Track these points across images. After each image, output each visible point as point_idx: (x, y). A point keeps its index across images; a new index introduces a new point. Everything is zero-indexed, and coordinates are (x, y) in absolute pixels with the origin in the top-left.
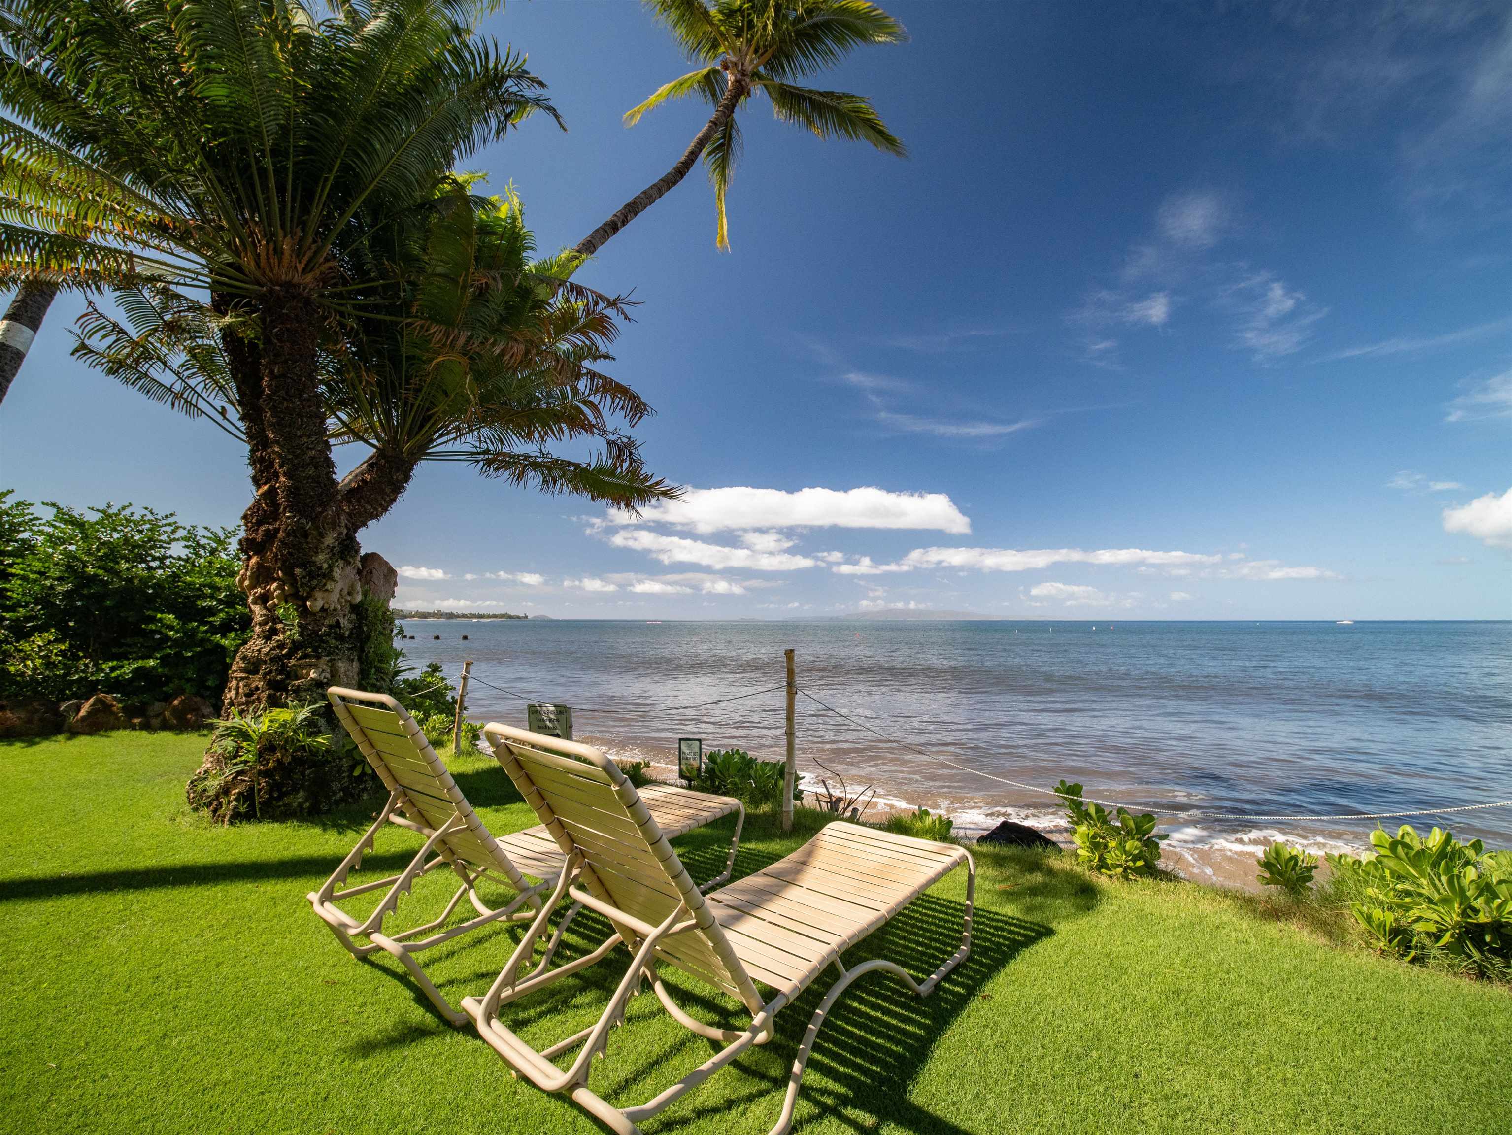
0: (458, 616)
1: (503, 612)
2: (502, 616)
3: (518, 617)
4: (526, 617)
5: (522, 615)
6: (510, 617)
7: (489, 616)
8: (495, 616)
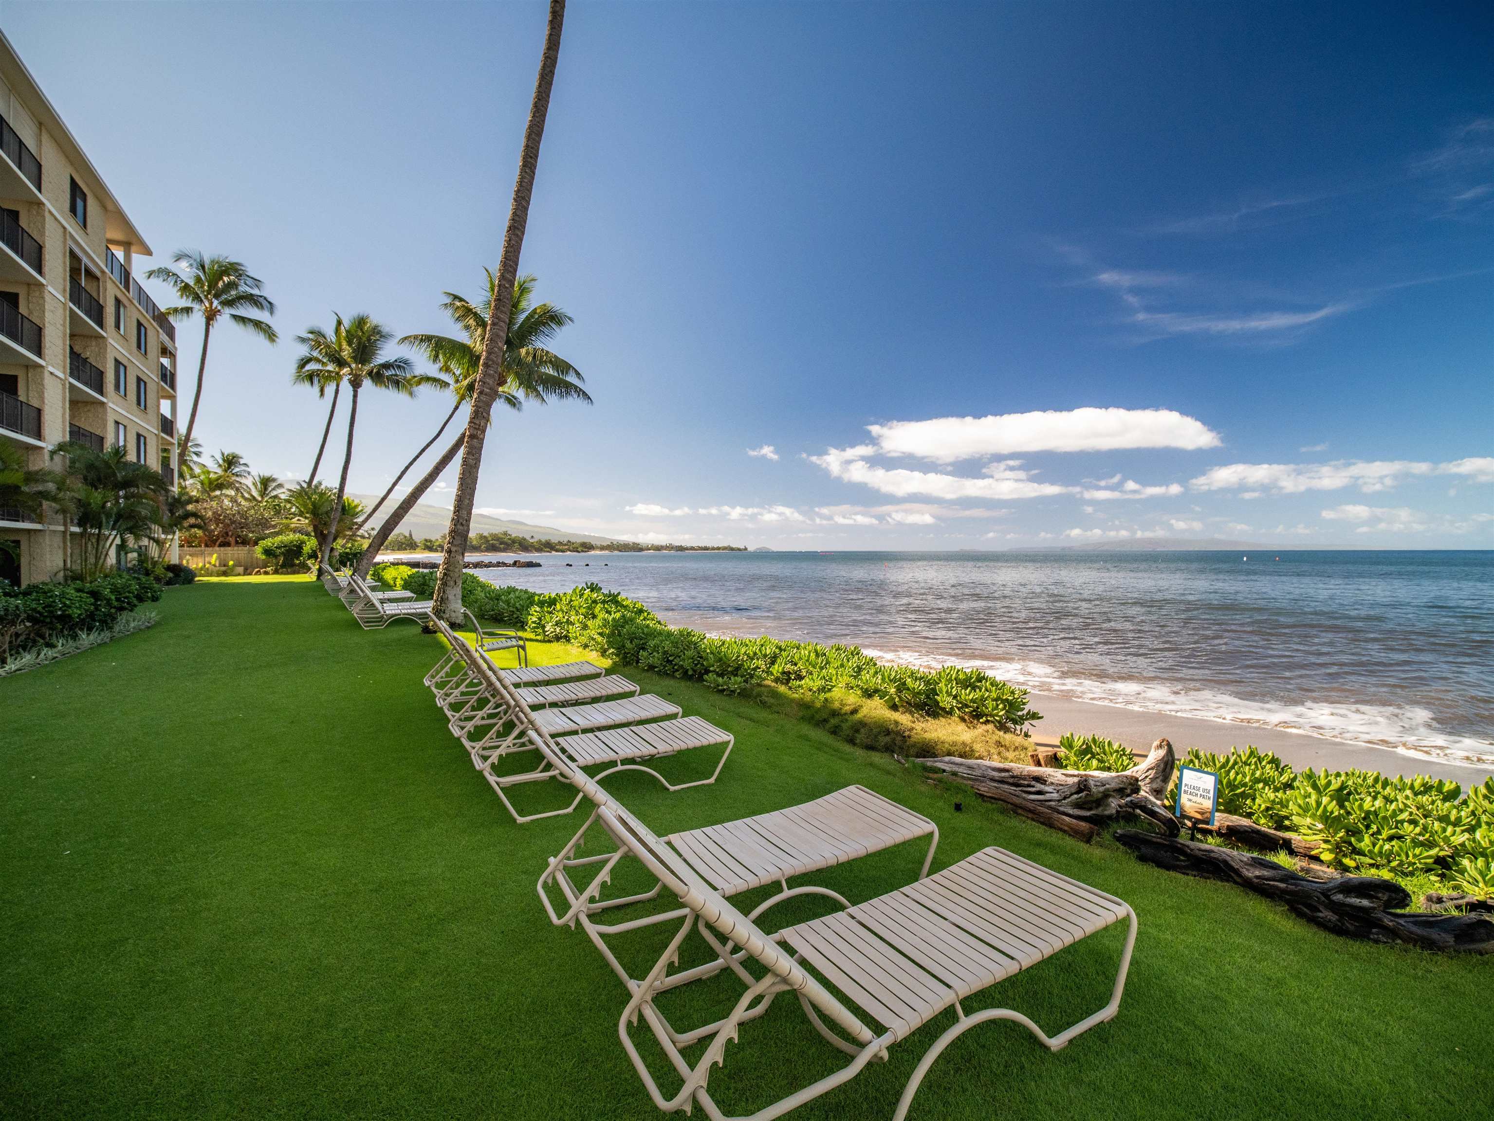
0: (687, 549)
1: (726, 545)
2: (725, 548)
3: (739, 550)
4: (746, 549)
5: (742, 547)
6: (732, 549)
7: (713, 549)
8: (718, 548)
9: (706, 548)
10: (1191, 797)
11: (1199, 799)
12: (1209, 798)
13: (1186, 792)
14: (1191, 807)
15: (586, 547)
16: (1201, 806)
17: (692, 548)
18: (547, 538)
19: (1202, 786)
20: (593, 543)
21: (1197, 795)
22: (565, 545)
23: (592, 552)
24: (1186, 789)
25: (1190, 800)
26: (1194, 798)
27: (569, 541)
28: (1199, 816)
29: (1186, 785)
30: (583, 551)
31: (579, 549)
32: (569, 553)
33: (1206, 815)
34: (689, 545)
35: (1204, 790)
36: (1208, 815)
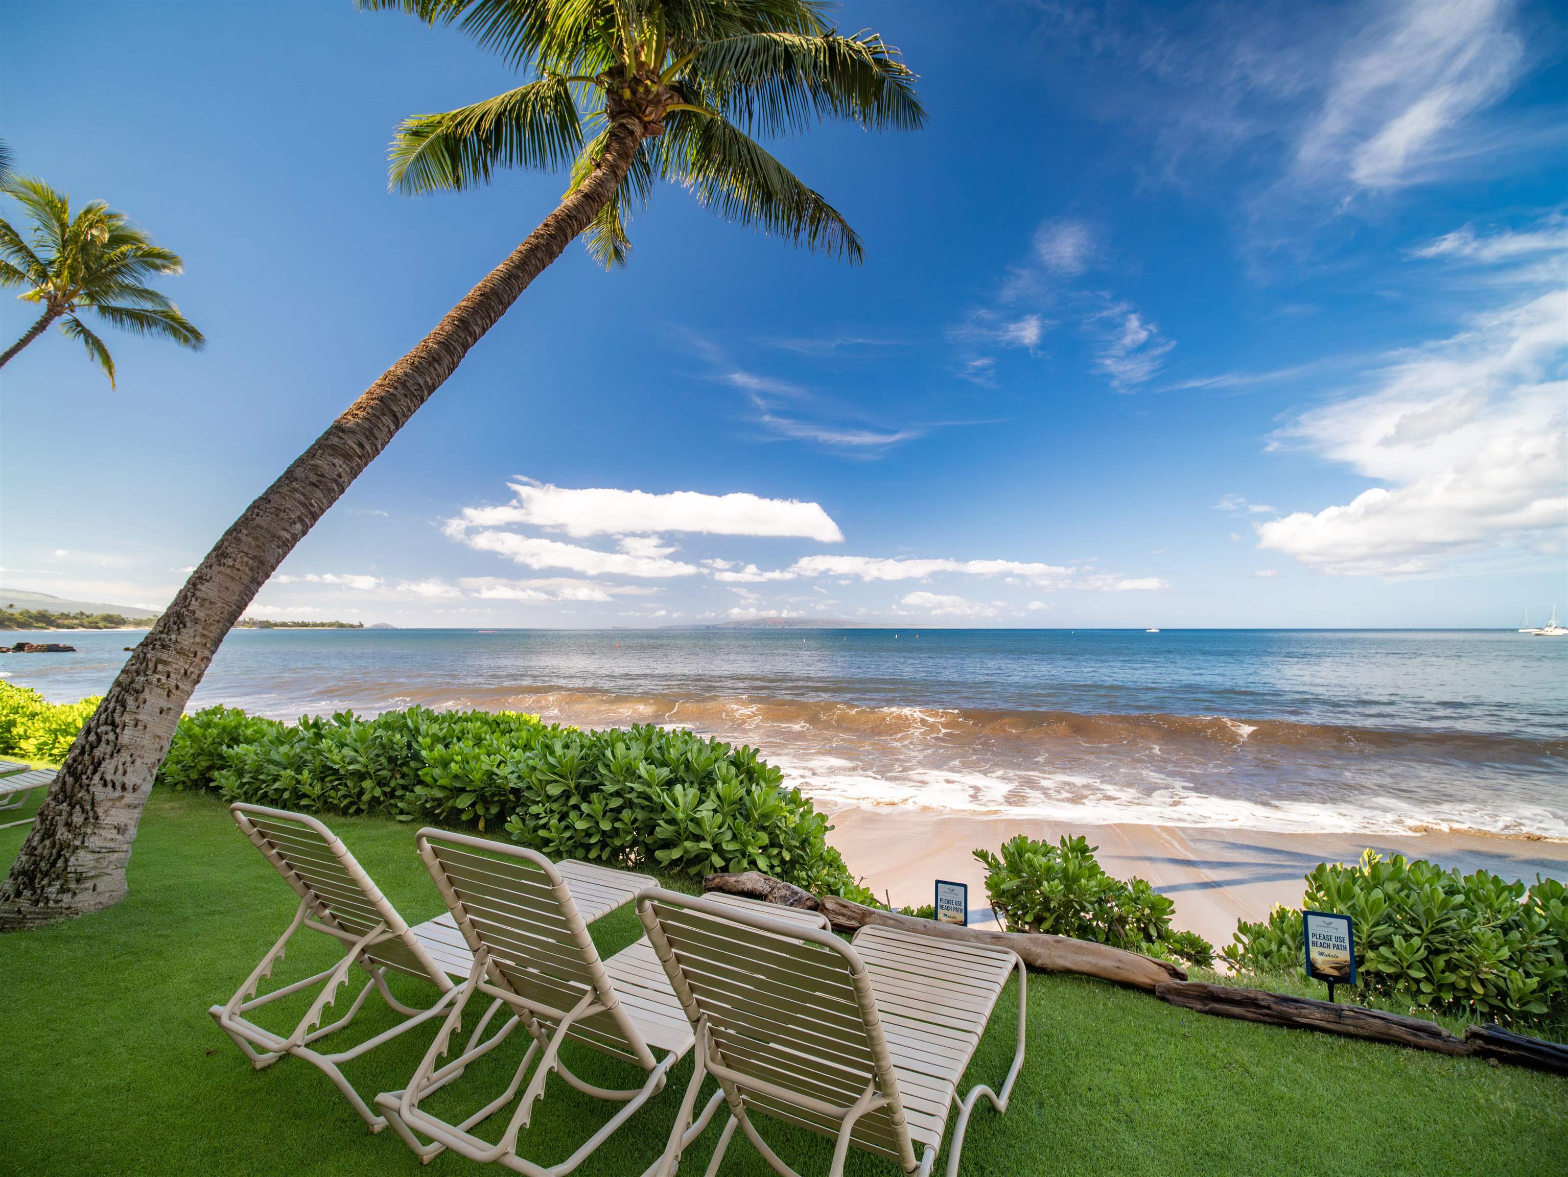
0: (276, 625)
1: (333, 620)
2: (331, 625)
3: (352, 626)
4: (361, 625)
5: (356, 623)
6: (342, 626)
7: (315, 625)
8: (323, 625)
9: (304, 625)
10: (1322, 950)
11: (1332, 951)
12: (1345, 948)
13: (1315, 944)
14: (1324, 962)
15: (111, 622)
16: (1336, 960)
17: (284, 624)
18: (41, 608)
19: (1334, 934)
20: (124, 616)
21: (1329, 946)
22: (75, 618)
23: (124, 629)
24: (1315, 939)
25: (1321, 954)
26: (1326, 951)
27: (82, 614)
28: (1335, 973)
29: (1314, 935)
30: (106, 627)
31: (100, 625)
32: (81, 629)
33: (1343, 971)
34: (278, 620)
35: (1337, 939)
36: (1347, 970)
